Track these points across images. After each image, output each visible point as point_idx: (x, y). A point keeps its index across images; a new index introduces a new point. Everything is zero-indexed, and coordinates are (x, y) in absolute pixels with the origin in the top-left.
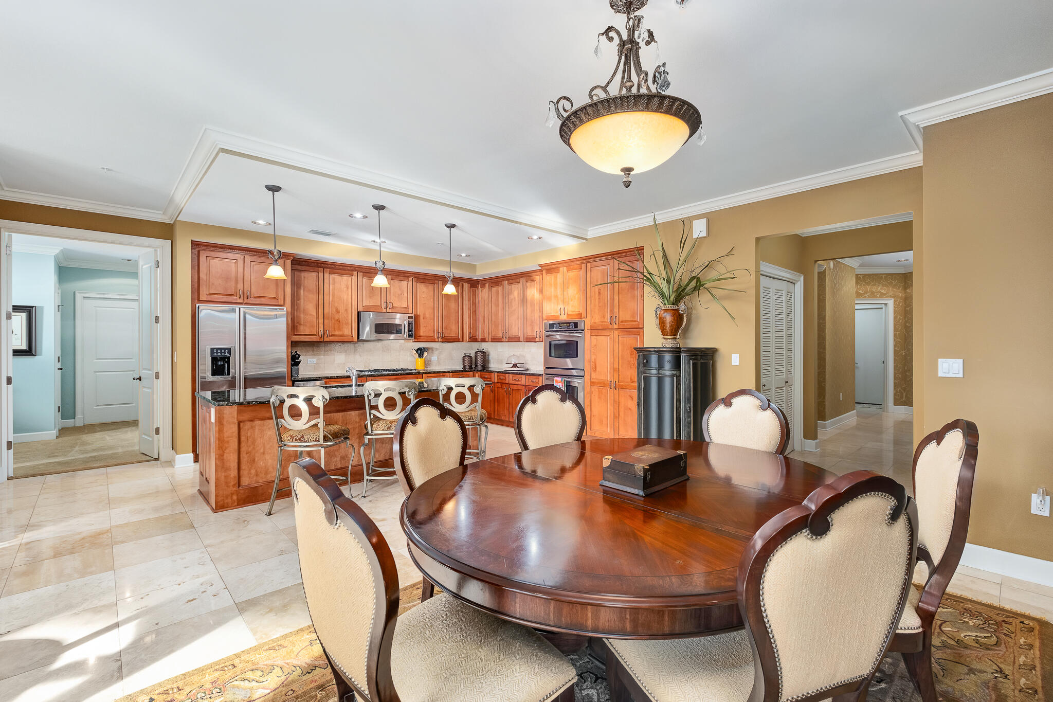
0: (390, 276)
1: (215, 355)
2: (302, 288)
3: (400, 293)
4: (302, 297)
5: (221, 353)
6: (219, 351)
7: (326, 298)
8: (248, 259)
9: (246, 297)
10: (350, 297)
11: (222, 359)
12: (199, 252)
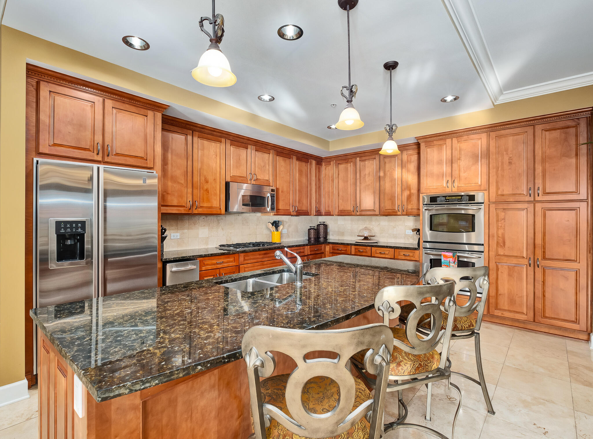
0: (254, 147)
1: (63, 231)
2: (170, 151)
3: (262, 164)
4: (170, 162)
5: (71, 228)
6: (68, 226)
7: (195, 164)
8: (109, 103)
9: (106, 154)
10: (218, 165)
11: (73, 236)
12: (38, 83)
